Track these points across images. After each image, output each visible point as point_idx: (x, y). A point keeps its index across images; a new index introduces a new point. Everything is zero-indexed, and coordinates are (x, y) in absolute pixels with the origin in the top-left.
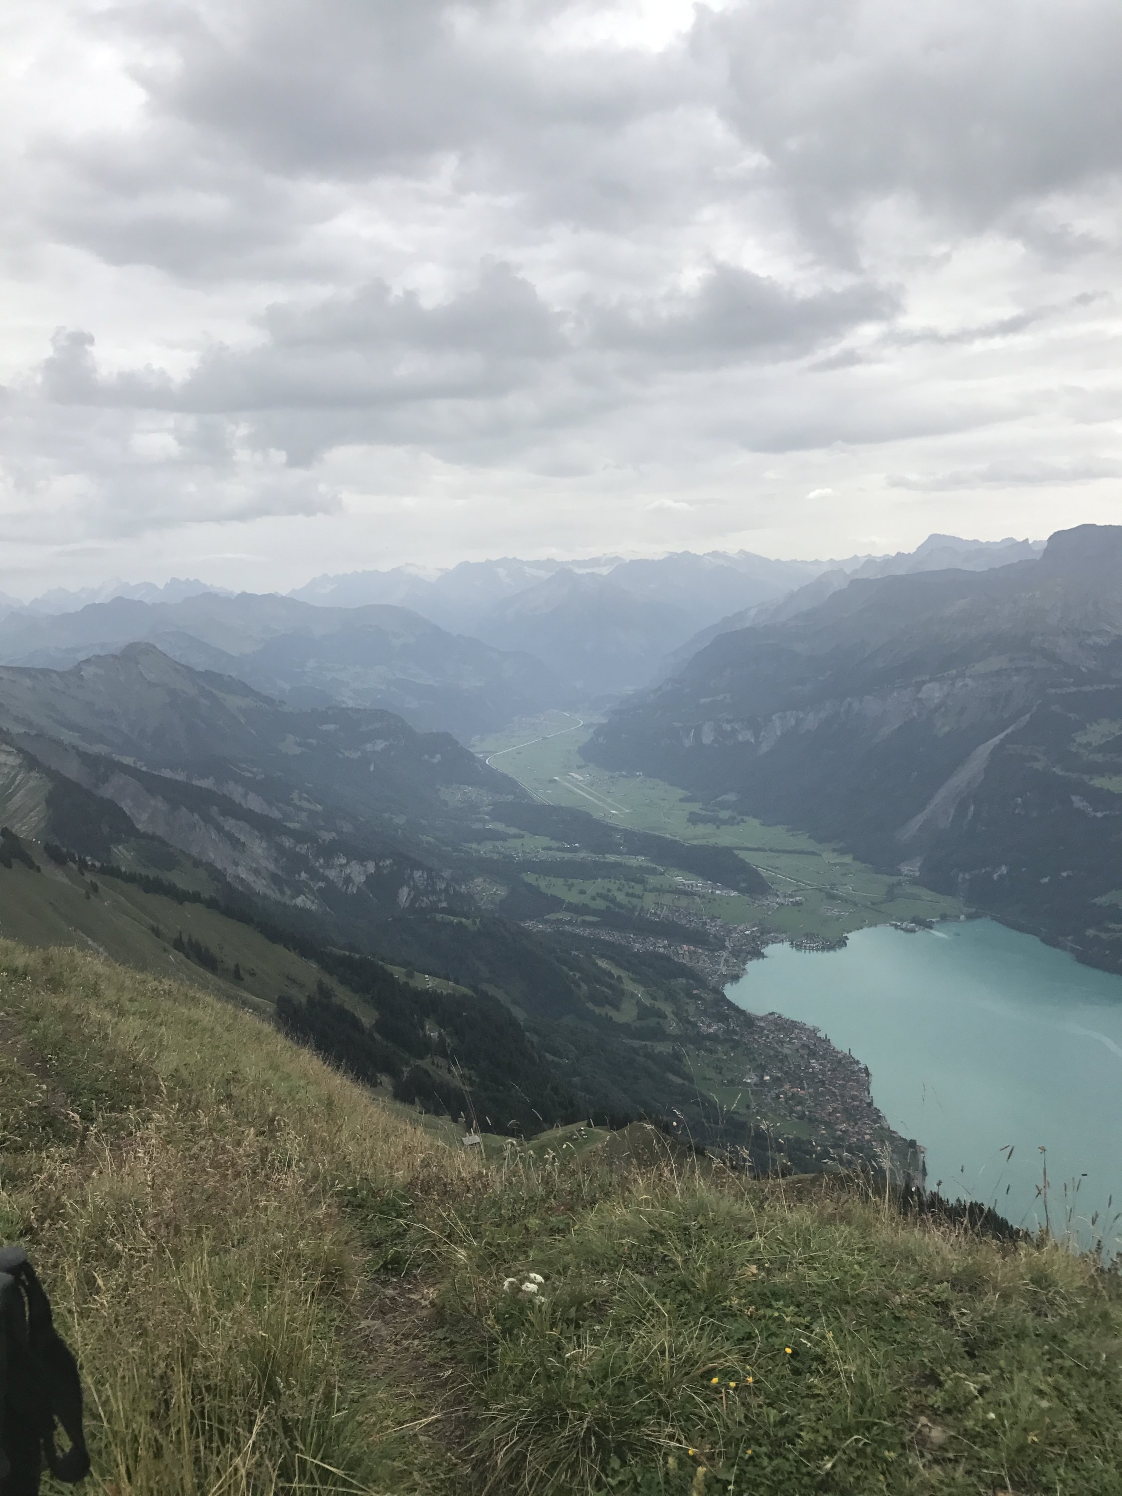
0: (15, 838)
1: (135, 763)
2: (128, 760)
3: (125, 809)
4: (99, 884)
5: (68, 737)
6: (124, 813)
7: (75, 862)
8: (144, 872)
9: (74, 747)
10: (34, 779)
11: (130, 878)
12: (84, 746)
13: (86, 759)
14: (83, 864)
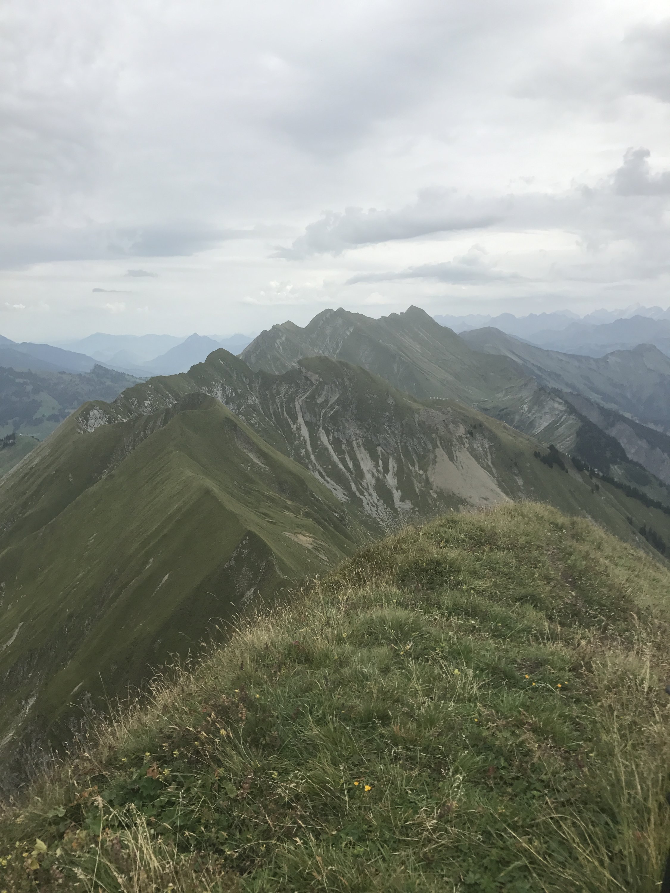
0: (557, 451)
1: (632, 417)
2: (628, 415)
3: (622, 444)
4: (600, 486)
5: (595, 397)
6: (621, 446)
7: (588, 471)
8: (628, 483)
9: (598, 404)
10: (572, 420)
11: (619, 486)
12: (603, 404)
13: (603, 411)
14: (592, 474)
